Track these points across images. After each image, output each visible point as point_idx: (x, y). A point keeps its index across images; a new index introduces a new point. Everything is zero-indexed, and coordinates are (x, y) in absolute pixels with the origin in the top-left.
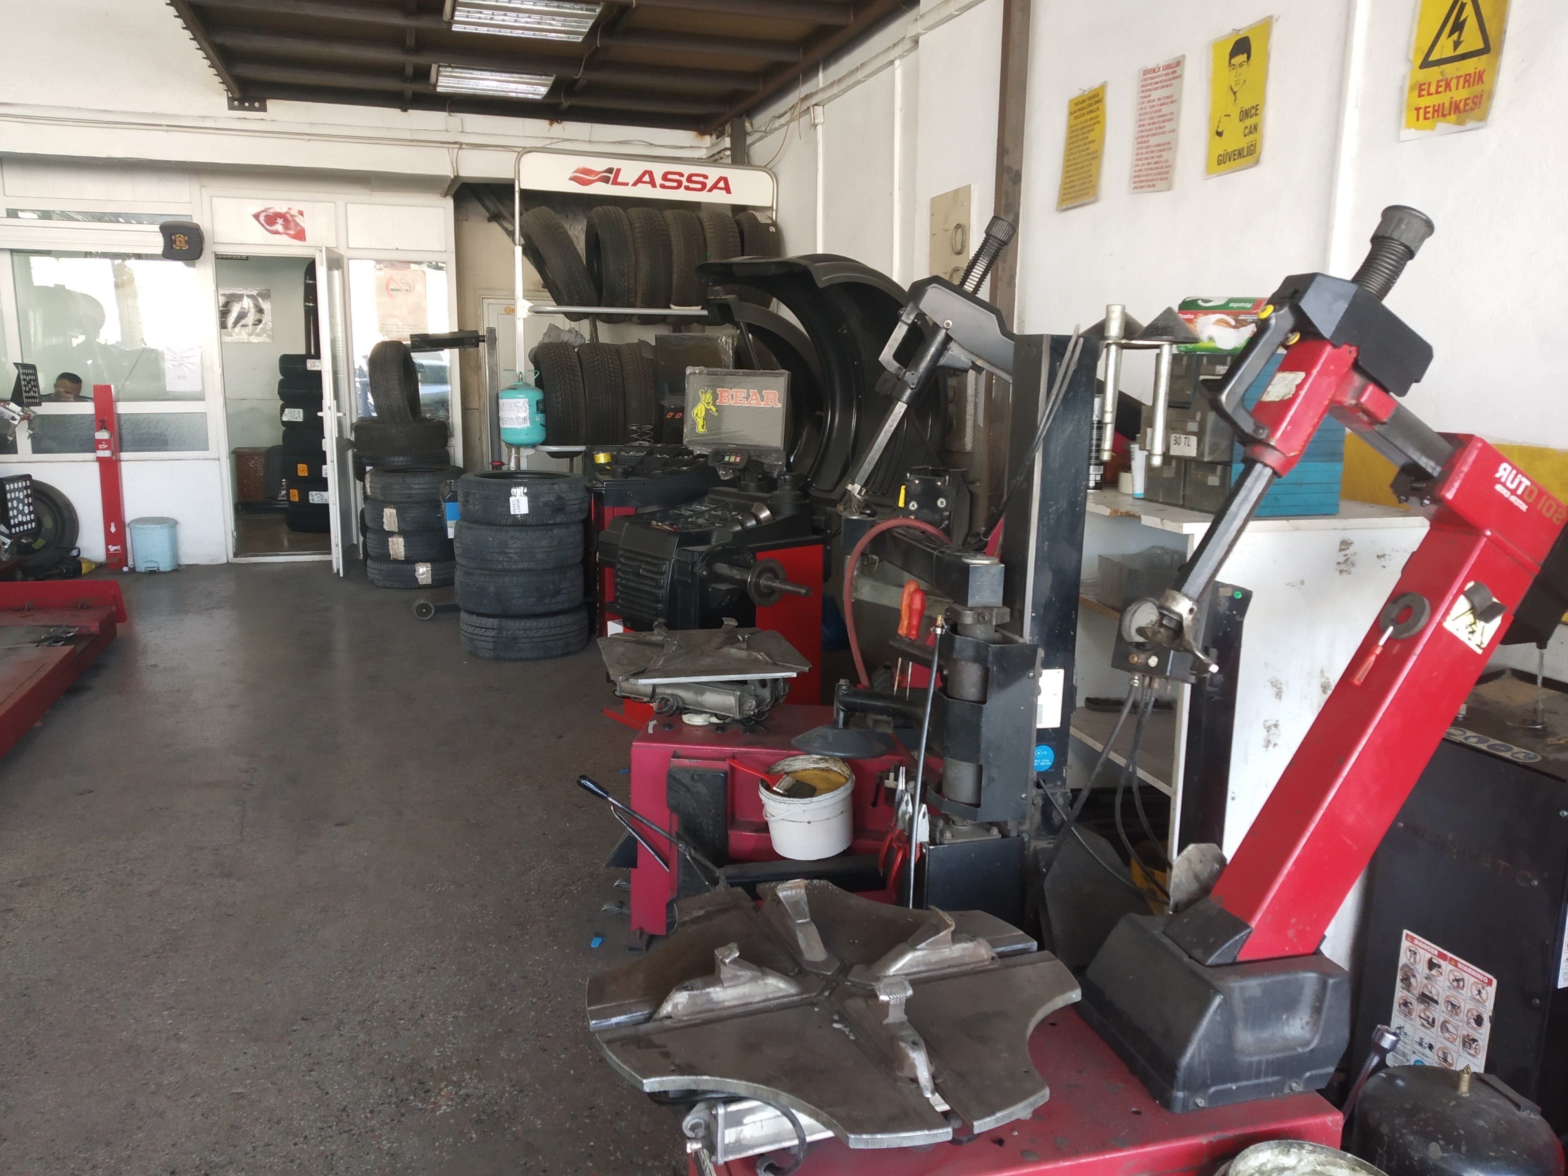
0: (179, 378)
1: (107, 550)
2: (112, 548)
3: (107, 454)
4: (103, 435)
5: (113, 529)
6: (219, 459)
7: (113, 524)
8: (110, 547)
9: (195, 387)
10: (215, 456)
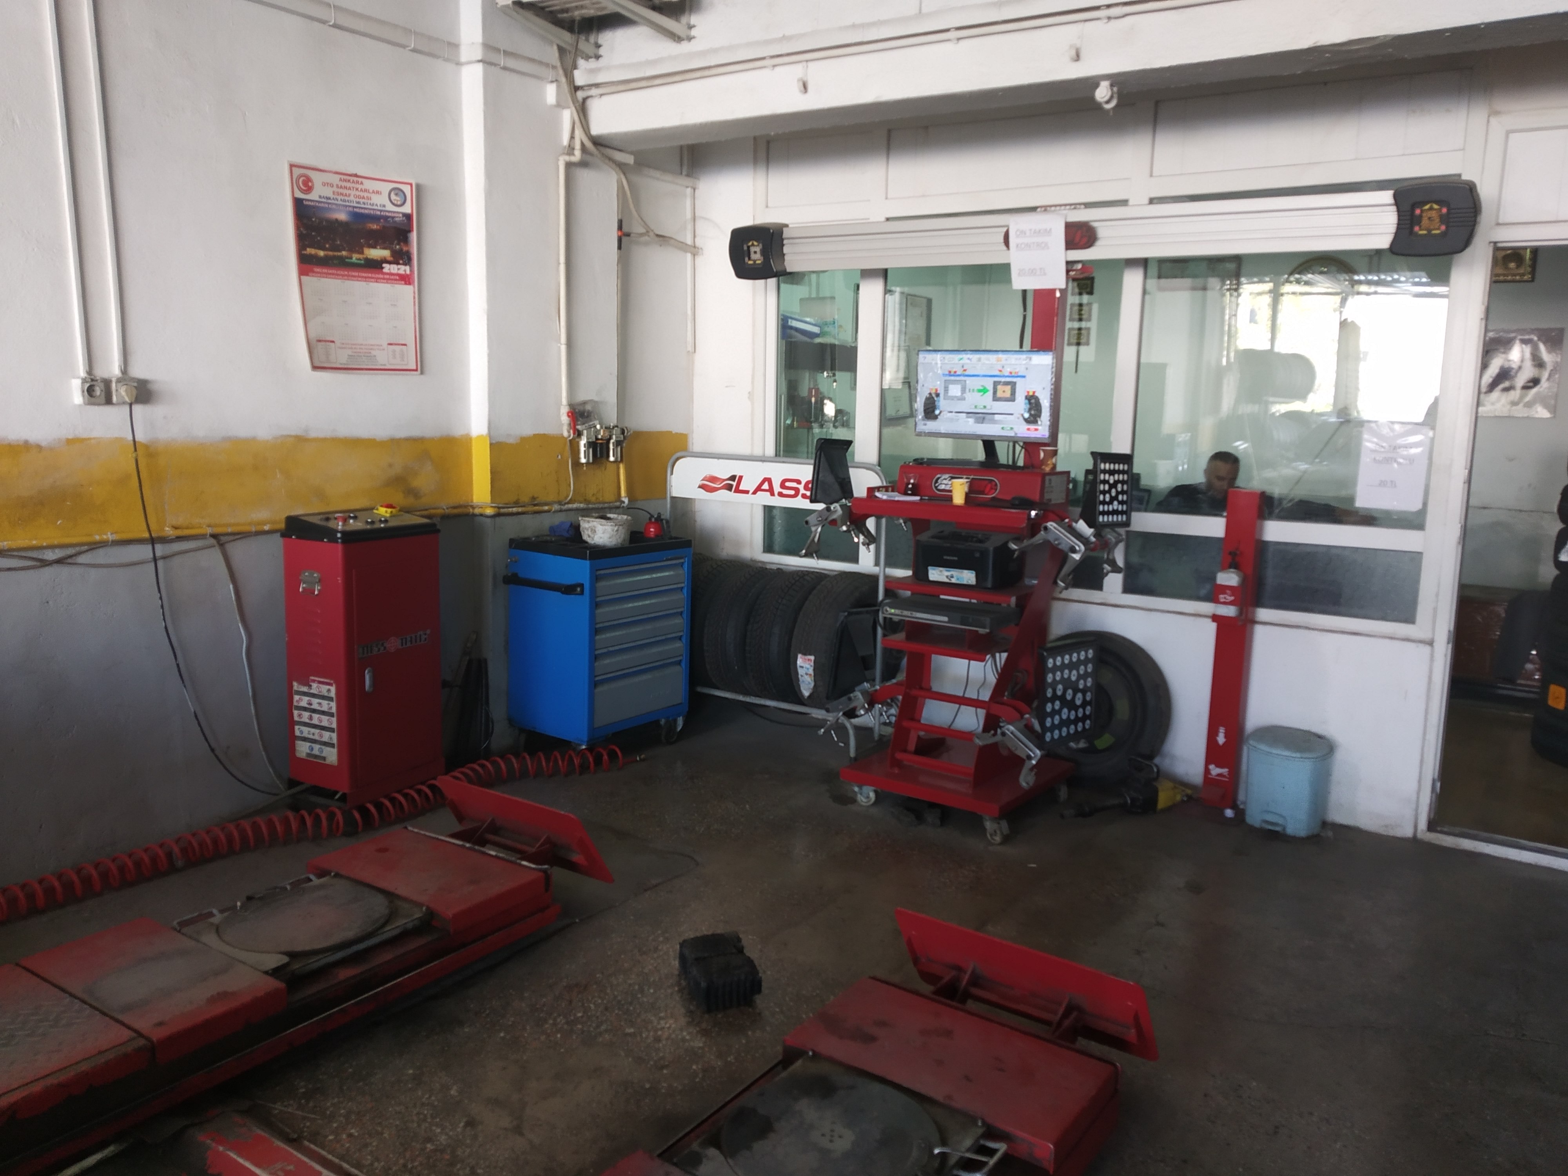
0: (1383, 484)
1: (1207, 771)
2: (1215, 771)
3: (1230, 611)
4: (1229, 578)
5: (1221, 739)
6: (1431, 643)
7: (1222, 730)
8: (1212, 767)
9: (1411, 504)
10: (1425, 635)
